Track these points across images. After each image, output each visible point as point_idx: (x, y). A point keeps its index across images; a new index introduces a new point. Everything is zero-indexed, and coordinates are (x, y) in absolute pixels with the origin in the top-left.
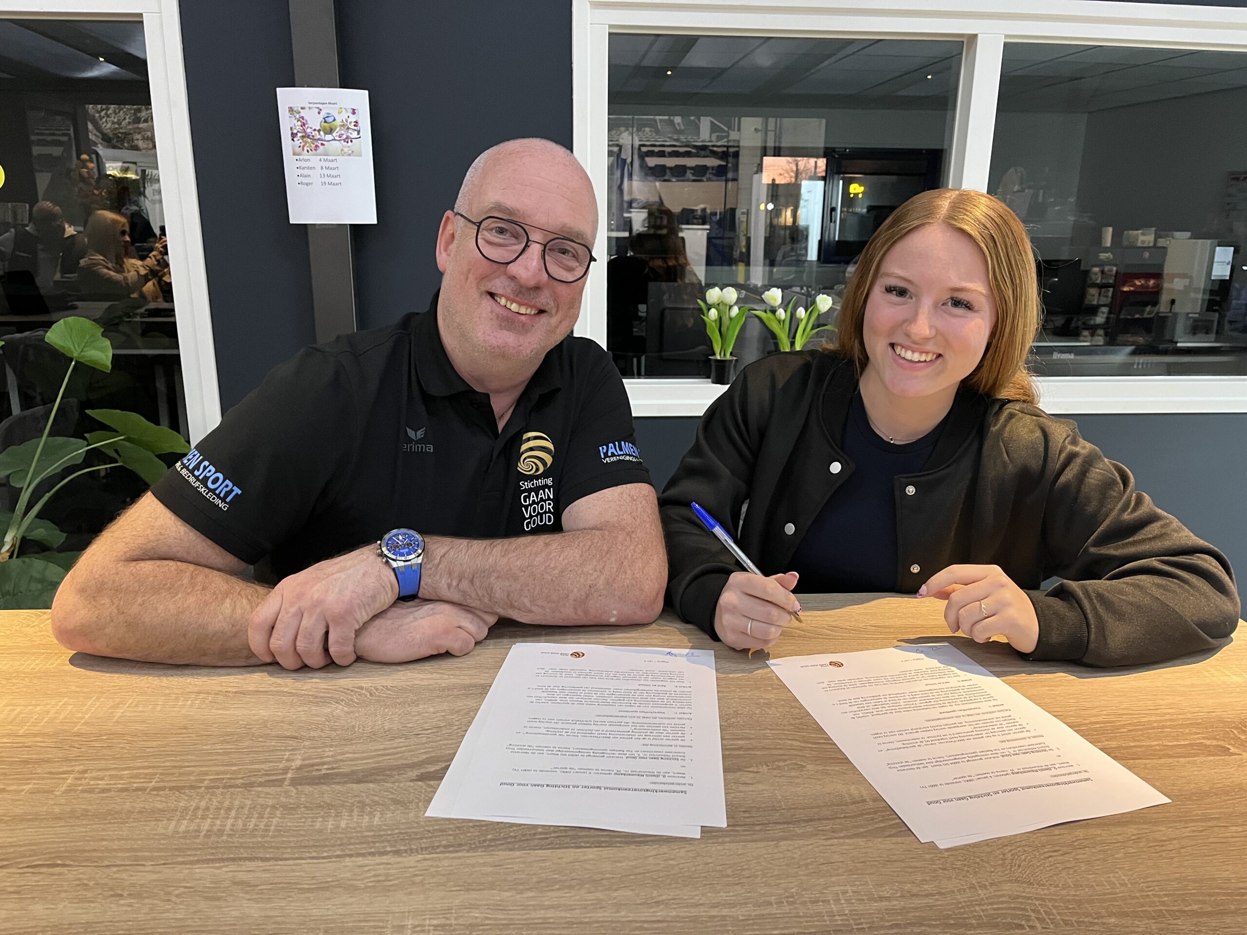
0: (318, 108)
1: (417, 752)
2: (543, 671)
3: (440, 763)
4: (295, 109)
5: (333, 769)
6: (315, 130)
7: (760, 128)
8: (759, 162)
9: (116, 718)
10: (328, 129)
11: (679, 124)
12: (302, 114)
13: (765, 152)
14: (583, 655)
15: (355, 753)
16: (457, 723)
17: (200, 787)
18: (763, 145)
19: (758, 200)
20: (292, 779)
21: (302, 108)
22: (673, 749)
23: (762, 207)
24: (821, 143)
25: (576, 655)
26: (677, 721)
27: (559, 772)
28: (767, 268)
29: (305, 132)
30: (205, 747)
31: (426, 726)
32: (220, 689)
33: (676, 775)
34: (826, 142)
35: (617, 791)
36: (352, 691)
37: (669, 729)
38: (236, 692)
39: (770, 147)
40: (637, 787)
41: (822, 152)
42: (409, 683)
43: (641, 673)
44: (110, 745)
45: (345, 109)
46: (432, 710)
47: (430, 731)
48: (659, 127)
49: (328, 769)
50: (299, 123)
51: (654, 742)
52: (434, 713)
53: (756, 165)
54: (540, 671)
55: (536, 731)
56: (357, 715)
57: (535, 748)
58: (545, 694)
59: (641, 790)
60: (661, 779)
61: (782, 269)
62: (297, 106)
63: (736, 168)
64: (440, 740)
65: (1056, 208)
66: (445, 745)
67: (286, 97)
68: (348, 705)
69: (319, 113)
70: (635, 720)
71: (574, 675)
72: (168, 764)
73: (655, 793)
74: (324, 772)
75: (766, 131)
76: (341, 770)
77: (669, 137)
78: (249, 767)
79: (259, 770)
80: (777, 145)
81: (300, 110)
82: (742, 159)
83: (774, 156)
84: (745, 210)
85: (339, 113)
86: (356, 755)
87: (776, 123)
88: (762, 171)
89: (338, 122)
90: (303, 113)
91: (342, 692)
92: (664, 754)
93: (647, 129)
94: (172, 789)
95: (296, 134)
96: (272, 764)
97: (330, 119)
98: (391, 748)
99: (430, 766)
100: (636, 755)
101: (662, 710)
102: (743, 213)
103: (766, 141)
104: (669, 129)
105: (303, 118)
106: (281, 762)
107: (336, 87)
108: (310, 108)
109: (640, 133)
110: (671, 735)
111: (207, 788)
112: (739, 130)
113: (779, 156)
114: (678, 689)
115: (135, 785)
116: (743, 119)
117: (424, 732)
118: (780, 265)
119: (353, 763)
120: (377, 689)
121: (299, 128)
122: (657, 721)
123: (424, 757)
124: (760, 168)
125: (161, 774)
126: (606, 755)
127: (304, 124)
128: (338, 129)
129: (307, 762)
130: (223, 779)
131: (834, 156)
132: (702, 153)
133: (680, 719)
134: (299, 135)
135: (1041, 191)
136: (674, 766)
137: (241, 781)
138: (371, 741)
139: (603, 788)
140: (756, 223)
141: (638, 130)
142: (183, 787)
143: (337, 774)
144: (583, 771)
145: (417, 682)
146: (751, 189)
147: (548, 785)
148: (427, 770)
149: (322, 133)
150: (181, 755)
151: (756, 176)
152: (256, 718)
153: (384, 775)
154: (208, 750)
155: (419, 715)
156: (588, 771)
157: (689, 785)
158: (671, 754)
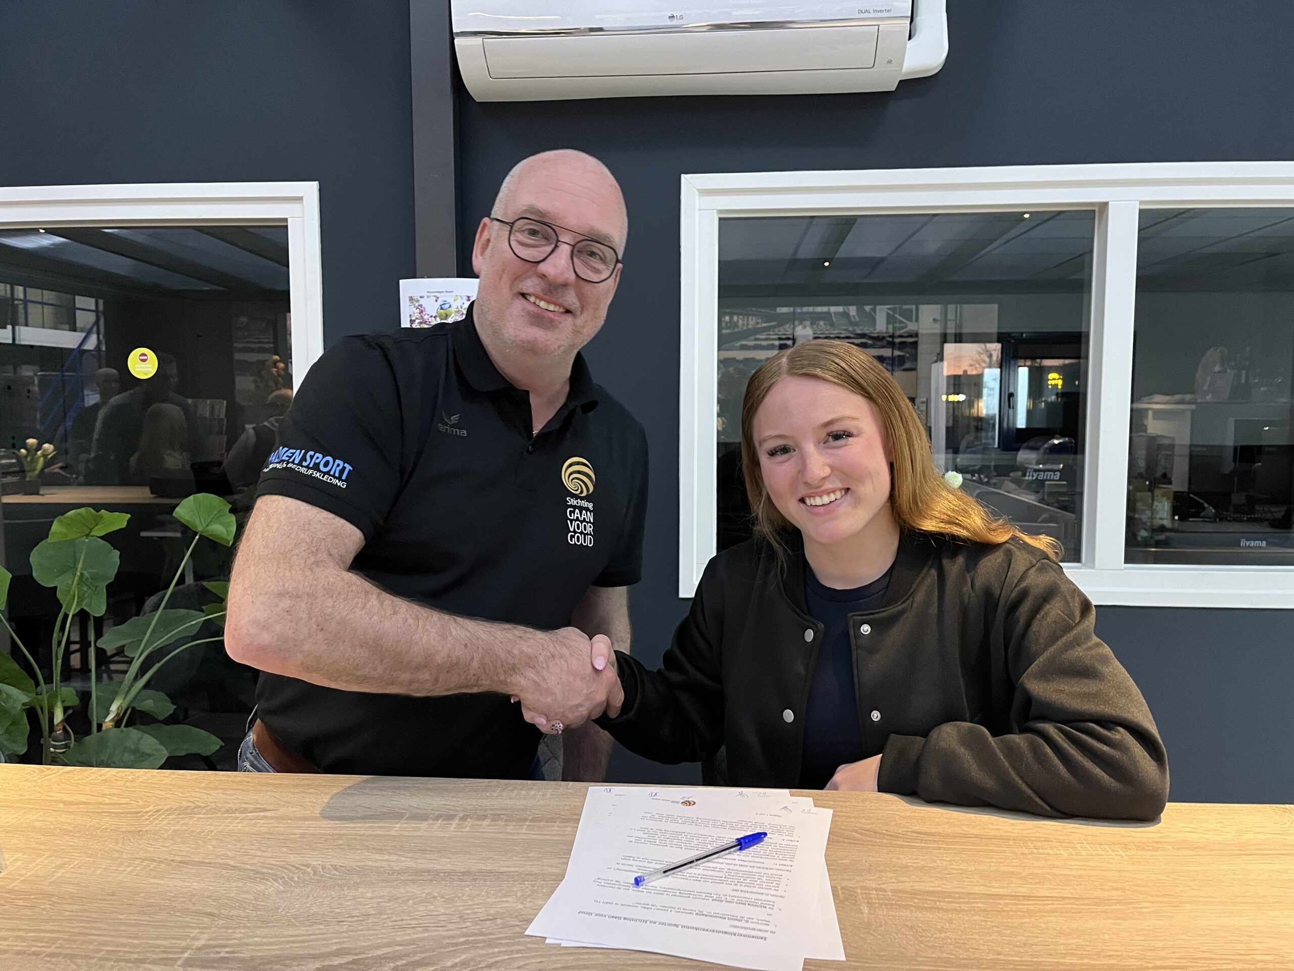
0: (435, 296)
1: (330, 942)
2: (650, 815)
3: (348, 956)
4: (415, 298)
5: (233, 952)
6: (431, 316)
7: (939, 318)
8: (938, 350)
9: (54, 878)
10: (444, 315)
11: (854, 316)
12: (421, 303)
13: (944, 339)
14: (694, 803)
15: (264, 937)
16: (389, 912)
17: (94, 958)
18: (943, 331)
19: (937, 389)
20: (188, 959)
21: (421, 297)
22: (763, 897)
23: (944, 398)
24: (994, 329)
25: (688, 803)
26: (774, 872)
27: (639, 908)
28: (951, 456)
29: (423, 318)
30: (121, 917)
31: (354, 913)
32: (168, 857)
33: (760, 922)
34: (999, 328)
35: (694, 930)
36: (297, 868)
37: (764, 879)
38: (181, 862)
39: (951, 334)
40: (716, 929)
41: (995, 337)
42: (359, 864)
43: (749, 824)
44: (34, 905)
45: (461, 297)
46: (370, 895)
47: (356, 919)
48: (834, 320)
49: (227, 952)
50: (418, 311)
51: (747, 889)
52: (371, 898)
53: (936, 354)
54: (646, 815)
55: (627, 868)
56: (289, 895)
57: (622, 884)
58: (646, 836)
59: (720, 932)
60: (743, 924)
61: (966, 456)
62: (416, 295)
63: (915, 358)
64: (361, 930)
65: (1262, 389)
66: (364, 935)
67: (407, 287)
68: (285, 883)
69: (436, 301)
70: (732, 867)
71: (680, 821)
72: (76, 930)
73: (733, 936)
74: (223, 955)
75: (946, 320)
76: (240, 955)
77: (844, 330)
78: (151, 942)
79: (159, 946)
80: (958, 331)
81: (419, 299)
82: (921, 348)
83: (956, 342)
84: (925, 400)
85: (455, 300)
86: (264, 940)
87: (956, 310)
88: (942, 360)
89: (453, 309)
90: (422, 301)
91: (287, 869)
92: (753, 900)
93: (822, 323)
94: (66, 956)
95: (414, 321)
96: (174, 941)
97: (446, 306)
98: (305, 935)
99: (335, 958)
100: (723, 899)
101: (762, 860)
102: (923, 402)
103: (946, 328)
104: (844, 321)
105: (421, 306)
106: (185, 940)
107: (454, 277)
108: (428, 297)
109: (815, 326)
110: (764, 884)
111: (100, 959)
112: (917, 320)
113: (960, 342)
114: (785, 842)
115: (33, 949)
116: (921, 307)
117: (350, 919)
118: (964, 453)
119: (258, 948)
120: (323, 868)
121: (417, 315)
122: (755, 870)
123: (335, 948)
124: (940, 357)
125: (65, 940)
126: (692, 896)
127: (422, 312)
128: (453, 315)
129: (211, 942)
130: (120, 951)
131: (1009, 342)
132: (880, 343)
133: (779, 870)
134: (417, 321)
135: (1244, 372)
136: (761, 913)
137: (136, 956)
138: (288, 925)
139: (680, 927)
140: (937, 411)
141: (812, 324)
142: (75, 956)
143: (233, 959)
144: (664, 908)
145: (370, 863)
146: (930, 378)
147: (625, 919)
148: (331, 963)
149: (438, 318)
150: (94, 922)
151: (934, 366)
152: (185, 890)
153: (282, 965)
154: (122, 919)
155: (354, 899)
156: (670, 909)
157: (771, 932)
158: (760, 902)
